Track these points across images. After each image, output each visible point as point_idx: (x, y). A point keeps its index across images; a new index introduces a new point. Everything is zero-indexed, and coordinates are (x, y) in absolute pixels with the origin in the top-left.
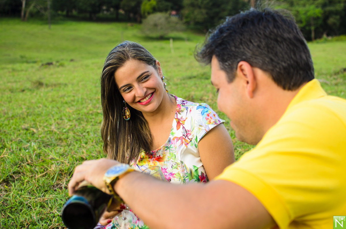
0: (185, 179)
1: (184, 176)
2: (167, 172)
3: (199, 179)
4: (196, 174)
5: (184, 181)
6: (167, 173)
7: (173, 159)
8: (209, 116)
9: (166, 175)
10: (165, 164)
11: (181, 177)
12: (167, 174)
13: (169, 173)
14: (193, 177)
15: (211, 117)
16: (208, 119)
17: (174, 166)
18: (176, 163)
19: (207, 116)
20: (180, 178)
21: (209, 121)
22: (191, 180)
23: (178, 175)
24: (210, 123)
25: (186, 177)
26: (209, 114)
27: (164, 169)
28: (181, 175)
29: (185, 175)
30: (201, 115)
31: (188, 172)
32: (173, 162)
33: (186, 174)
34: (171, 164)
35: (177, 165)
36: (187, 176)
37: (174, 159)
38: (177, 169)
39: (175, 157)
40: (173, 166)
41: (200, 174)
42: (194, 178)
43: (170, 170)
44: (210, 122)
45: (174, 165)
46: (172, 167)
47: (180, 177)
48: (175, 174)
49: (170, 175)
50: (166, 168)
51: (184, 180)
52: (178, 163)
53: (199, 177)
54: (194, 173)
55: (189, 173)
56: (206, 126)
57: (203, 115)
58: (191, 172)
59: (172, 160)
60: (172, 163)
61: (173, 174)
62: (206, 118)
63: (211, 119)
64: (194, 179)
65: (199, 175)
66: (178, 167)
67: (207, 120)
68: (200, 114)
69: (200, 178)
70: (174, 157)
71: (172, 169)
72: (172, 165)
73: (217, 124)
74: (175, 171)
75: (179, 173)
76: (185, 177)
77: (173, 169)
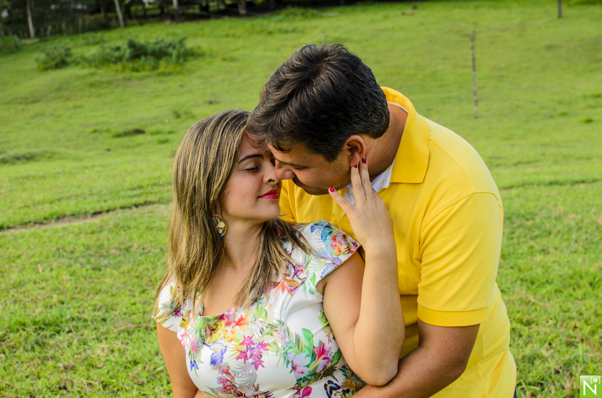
0: (286, 352)
1: (285, 346)
2: (254, 342)
3: (315, 354)
4: (307, 345)
5: (286, 356)
6: (254, 344)
7: (262, 318)
8: (337, 240)
9: (253, 348)
10: (250, 327)
11: (279, 348)
12: (255, 346)
13: (258, 344)
14: (302, 348)
15: (339, 242)
16: (336, 246)
17: (266, 330)
18: (268, 325)
19: (332, 241)
20: (277, 352)
21: (337, 249)
22: (297, 354)
23: (273, 345)
24: (339, 253)
25: (289, 349)
26: (336, 238)
27: (248, 338)
28: (280, 345)
29: (287, 346)
30: (321, 240)
31: (293, 340)
32: (263, 322)
33: (288, 343)
34: (259, 327)
35: (272, 328)
36: (291, 347)
37: (265, 317)
38: (271, 335)
39: (267, 314)
40: (263, 331)
41: (317, 345)
42: (303, 350)
43: (258, 338)
44: (340, 251)
45: (265, 328)
46: (262, 333)
47: (277, 350)
48: (268, 344)
49: (259, 346)
50: (250, 336)
51: (284, 353)
52: (274, 325)
53: (315, 350)
54: (304, 342)
55: (295, 342)
56: (334, 258)
57: (326, 241)
58: (298, 341)
59: (260, 319)
60: (261, 325)
61: (265, 344)
62: (332, 245)
63: (340, 246)
64: (304, 352)
65: (314, 347)
66: (274, 332)
67: (334, 249)
68: (319, 239)
69: (317, 351)
70: (263, 314)
71: (262, 336)
72: (262, 329)
73: (352, 252)
74: (268, 339)
75: (276, 342)
76: (287, 348)
77: (264, 335)
